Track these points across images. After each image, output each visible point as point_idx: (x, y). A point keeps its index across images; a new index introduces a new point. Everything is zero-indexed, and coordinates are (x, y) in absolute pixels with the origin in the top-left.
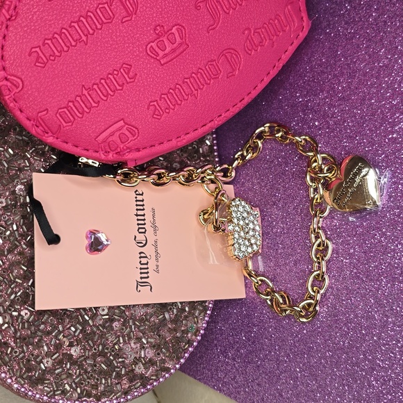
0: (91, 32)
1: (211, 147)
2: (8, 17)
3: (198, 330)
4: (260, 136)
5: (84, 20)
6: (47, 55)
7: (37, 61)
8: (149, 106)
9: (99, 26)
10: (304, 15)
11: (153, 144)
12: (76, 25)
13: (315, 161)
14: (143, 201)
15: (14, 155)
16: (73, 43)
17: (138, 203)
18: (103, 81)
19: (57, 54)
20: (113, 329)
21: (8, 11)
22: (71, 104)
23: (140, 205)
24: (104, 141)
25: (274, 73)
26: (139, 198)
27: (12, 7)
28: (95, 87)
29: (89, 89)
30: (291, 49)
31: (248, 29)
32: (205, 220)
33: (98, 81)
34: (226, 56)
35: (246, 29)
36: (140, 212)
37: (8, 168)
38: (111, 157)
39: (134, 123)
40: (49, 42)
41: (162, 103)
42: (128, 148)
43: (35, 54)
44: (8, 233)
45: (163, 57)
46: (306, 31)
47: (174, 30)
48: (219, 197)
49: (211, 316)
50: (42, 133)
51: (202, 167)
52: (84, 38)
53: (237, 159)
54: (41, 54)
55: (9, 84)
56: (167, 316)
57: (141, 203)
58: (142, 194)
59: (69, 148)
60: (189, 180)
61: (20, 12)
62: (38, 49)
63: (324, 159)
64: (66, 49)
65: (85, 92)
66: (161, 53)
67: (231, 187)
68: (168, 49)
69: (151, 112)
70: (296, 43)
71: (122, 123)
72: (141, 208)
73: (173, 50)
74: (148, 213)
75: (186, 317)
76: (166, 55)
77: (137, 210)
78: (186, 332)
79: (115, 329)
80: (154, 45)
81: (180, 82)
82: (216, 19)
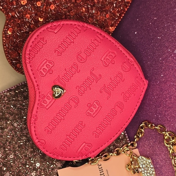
0: (65, 115)
1: (124, 135)
2: (34, 120)
4: (142, 128)
7: (48, 132)
8: (93, 134)
9: (67, 112)
10: (144, 79)
11: (98, 147)
12: (58, 114)
13: (166, 136)
14: (102, 168)
15: (49, 164)
16: (59, 121)
17: (100, 169)
18: (73, 131)
19: (54, 127)
21: (34, 118)
22: (64, 143)
23: (101, 170)
25: (138, 105)
26: (100, 167)
28: (71, 134)
29: (69, 136)
32: (129, 169)
33: (72, 132)
34: (117, 105)
35: (122, 93)
36: (102, 173)
37: (48, 170)
38: (84, 157)
39: (89, 142)
41: (98, 131)
42: (89, 152)
43: (47, 130)
45: (93, 114)
46: (146, 85)
47: (95, 103)
48: (132, 157)
50: (56, 157)
51: (122, 147)
52: (63, 118)
53: (136, 138)
54: (49, 129)
55: (40, 143)
57: (101, 169)
58: (101, 165)
59: (68, 159)
60: (118, 154)
61: (38, 117)
62: (47, 128)
64: (57, 124)
65: (68, 137)
68: (94, 111)
69: (94, 136)
70: (144, 91)
71: (84, 144)
72: (102, 171)
73: (96, 111)
74: (105, 172)
76: (94, 113)
77: (100, 172)
80: (89, 111)
81: (103, 121)
82: (110, 94)
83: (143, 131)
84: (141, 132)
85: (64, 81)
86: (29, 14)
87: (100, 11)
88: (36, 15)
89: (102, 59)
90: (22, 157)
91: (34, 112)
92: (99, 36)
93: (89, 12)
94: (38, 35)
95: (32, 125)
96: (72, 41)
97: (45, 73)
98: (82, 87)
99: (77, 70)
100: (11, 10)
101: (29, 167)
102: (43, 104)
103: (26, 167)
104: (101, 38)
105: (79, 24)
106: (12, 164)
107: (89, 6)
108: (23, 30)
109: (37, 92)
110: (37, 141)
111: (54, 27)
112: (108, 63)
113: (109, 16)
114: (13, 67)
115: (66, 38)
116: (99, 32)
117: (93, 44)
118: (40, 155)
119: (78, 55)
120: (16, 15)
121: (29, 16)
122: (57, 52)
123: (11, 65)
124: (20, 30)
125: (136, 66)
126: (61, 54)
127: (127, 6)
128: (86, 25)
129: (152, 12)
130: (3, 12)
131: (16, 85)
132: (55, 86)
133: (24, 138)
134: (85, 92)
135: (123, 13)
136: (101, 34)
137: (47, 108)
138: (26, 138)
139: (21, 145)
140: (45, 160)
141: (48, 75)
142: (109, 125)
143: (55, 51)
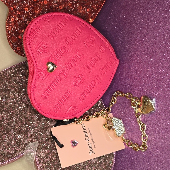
0: (56, 85)
1: (101, 103)
2: (33, 88)
3: (113, 162)
4: (115, 96)
5: (54, 82)
6: (46, 95)
7: (44, 97)
8: (78, 99)
9: (58, 82)
10: (116, 59)
11: (82, 109)
12: (52, 84)
13: (133, 100)
15: (44, 124)
16: (53, 89)
17: (83, 128)
18: (63, 97)
19: (49, 94)
20: (86, 169)
21: (33, 87)
22: (56, 106)
23: (84, 128)
24: (68, 113)
25: (112, 78)
26: (83, 126)
27: (34, 85)
28: (62, 99)
30: (115, 70)
31: (101, 69)
32: (105, 127)
34: (96, 78)
36: (85, 131)
37: (43, 129)
38: (72, 117)
39: (75, 106)
40: (46, 91)
41: (82, 97)
42: (75, 113)
43: (43, 96)
44: (48, 148)
45: (78, 85)
46: (118, 63)
47: (79, 76)
48: (108, 118)
50: (50, 117)
51: (99, 111)
52: (55, 87)
53: (110, 105)
54: (45, 95)
55: (38, 106)
56: (102, 160)
57: (84, 127)
58: (84, 125)
59: (59, 118)
60: (97, 116)
61: (36, 86)
62: (43, 94)
63: (135, 99)
64: (51, 91)
65: (59, 101)
66: (77, 84)
67: (111, 114)
68: (79, 82)
69: (79, 101)
70: (116, 67)
71: (72, 107)
72: (85, 129)
73: (81, 82)
74: (87, 130)
75: (108, 159)
76: (79, 84)
77: (84, 130)
78: (109, 164)
79: (87, 168)
80: (75, 82)
81: (85, 90)
82: (90, 69)
83: (116, 99)
84: (115, 100)
85: (56, 59)
86: (27, 7)
87: (82, 6)
88: (33, 8)
89: (85, 43)
90: (23, 119)
91: (33, 82)
93: (74, 6)
94: (36, 23)
95: (32, 92)
96: (62, 28)
97: (41, 53)
98: (69, 64)
99: (65, 51)
100: (13, 4)
101: (28, 126)
102: (40, 76)
103: (26, 126)
104: (84, 26)
105: (67, 15)
106: (15, 124)
107: (74, 2)
108: (22, 20)
109: (35, 67)
110: (35, 104)
111: (48, 17)
112: (89, 46)
113: (89, 10)
114: (14, 50)
115: (57, 26)
116: (82, 22)
118: (37, 118)
119: (67, 39)
120: (17, 8)
121: (27, 8)
122: (50, 36)
123: (12, 48)
124: (20, 20)
126: (54, 38)
127: (103, 3)
128: (72, 16)
129: (122, 8)
130: (7, 5)
131: (16, 65)
132: (49, 63)
134: (72, 67)
135: (100, 8)
136: (83, 23)
137: (43, 79)
138: (25, 105)
139: (22, 110)
140: (41, 121)
141: (44, 54)
142: (90, 93)
143: (49, 36)
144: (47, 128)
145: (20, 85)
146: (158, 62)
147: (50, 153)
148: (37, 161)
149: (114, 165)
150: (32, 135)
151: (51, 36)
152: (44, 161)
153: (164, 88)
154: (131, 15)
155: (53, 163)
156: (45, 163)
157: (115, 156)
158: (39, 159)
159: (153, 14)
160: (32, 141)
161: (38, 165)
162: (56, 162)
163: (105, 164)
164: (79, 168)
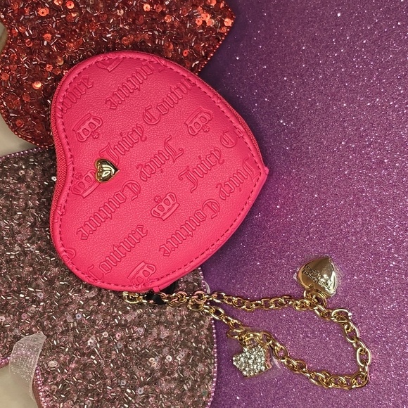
0: (113, 211)
2: (61, 214)
3: (209, 394)
6: (88, 231)
7: (82, 236)
8: (160, 248)
9: (118, 206)
12: (102, 209)
15: (61, 296)
16: (103, 220)
18: (126, 240)
19: (94, 229)
20: (149, 403)
21: (60, 210)
22: (107, 258)
27: (63, 207)
28: (122, 244)
33: (123, 240)
34: (207, 205)
35: (218, 184)
37: (58, 306)
39: (151, 263)
42: (150, 280)
44: (67, 350)
45: (163, 216)
47: (168, 197)
49: (217, 382)
52: (109, 215)
54: (84, 232)
55: (67, 254)
56: (185, 387)
61: (68, 209)
62: (81, 229)
64: (99, 225)
65: (116, 249)
66: (161, 213)
68: (166, 210)
69: (162, 253)
71: (143, 264)
73: (170, 210)
75: (199, 386)
76: (165, 214)
78: (201, 396)
79: (151, 403)
80: (156, 209)
81: (179, 229)
82: (195, 183)
85: (118, 153)
86: (50, 33)
87: (173, 43)
88: (63, 36)
89: (187, 123)
90: (13, 280)
92: (186, 83)
94: (80, 73)
95: (56, 221)
96: (137, 86)
97: (85, 137)
98: (147, 167)
99: (141, 137)
101: (25, 297)
102: (78, 188)
103: (18, 297)
105: (152, 60)
107: (156, 33)
108: (36, 60)
110: (61, 249)
112: (196, 131)
114: (9, 125)
115: (127, 81)
117: (173, 95)
118: (44, 280)
119: (146, 111)
120: (26, 33)
121: (49, 36)
122: (109, 103)
123: (6, 121)
124: (32, 60)
125: (247, 140)
126: (116, 106)
127: (219, 40)
128: (163, 62)
133: (17, 248)
134: (153, 175)
137: (84, 195)
138: (20, 249)
139: (11, 260)
140: (54, 289)
141: (91, 140)
142: (190, 237)
143: (107, 101)
144: (67, 305)
145: (11, 201)
146: (326, 184)
147: (70, 361)
148: (38, 377)
149: (211, 399)
150: (31, 318)
151: (112, 103)
152: (54, 378)
153: (335, 240)
154: (277, 76)
155: (75, 386)
156: (57, 384)
157: (215, 380)
158: (43, 374)
159: (325, 78)
160: (31, 332)
161: (40, 388)
162: (82, 383)
163: (193, 396)
164: (133, 401)
